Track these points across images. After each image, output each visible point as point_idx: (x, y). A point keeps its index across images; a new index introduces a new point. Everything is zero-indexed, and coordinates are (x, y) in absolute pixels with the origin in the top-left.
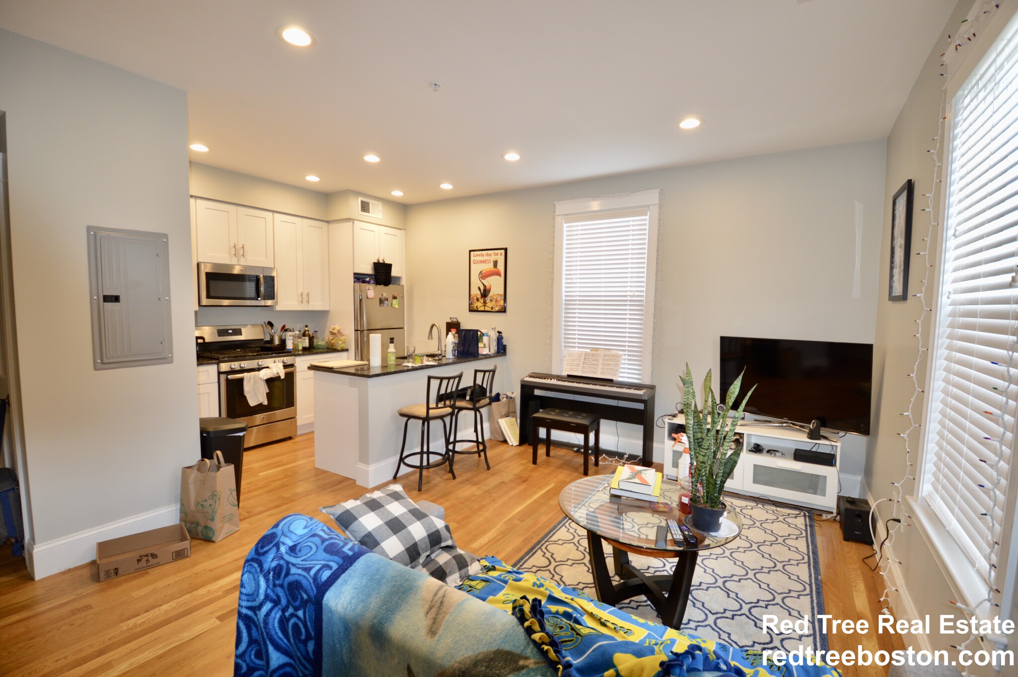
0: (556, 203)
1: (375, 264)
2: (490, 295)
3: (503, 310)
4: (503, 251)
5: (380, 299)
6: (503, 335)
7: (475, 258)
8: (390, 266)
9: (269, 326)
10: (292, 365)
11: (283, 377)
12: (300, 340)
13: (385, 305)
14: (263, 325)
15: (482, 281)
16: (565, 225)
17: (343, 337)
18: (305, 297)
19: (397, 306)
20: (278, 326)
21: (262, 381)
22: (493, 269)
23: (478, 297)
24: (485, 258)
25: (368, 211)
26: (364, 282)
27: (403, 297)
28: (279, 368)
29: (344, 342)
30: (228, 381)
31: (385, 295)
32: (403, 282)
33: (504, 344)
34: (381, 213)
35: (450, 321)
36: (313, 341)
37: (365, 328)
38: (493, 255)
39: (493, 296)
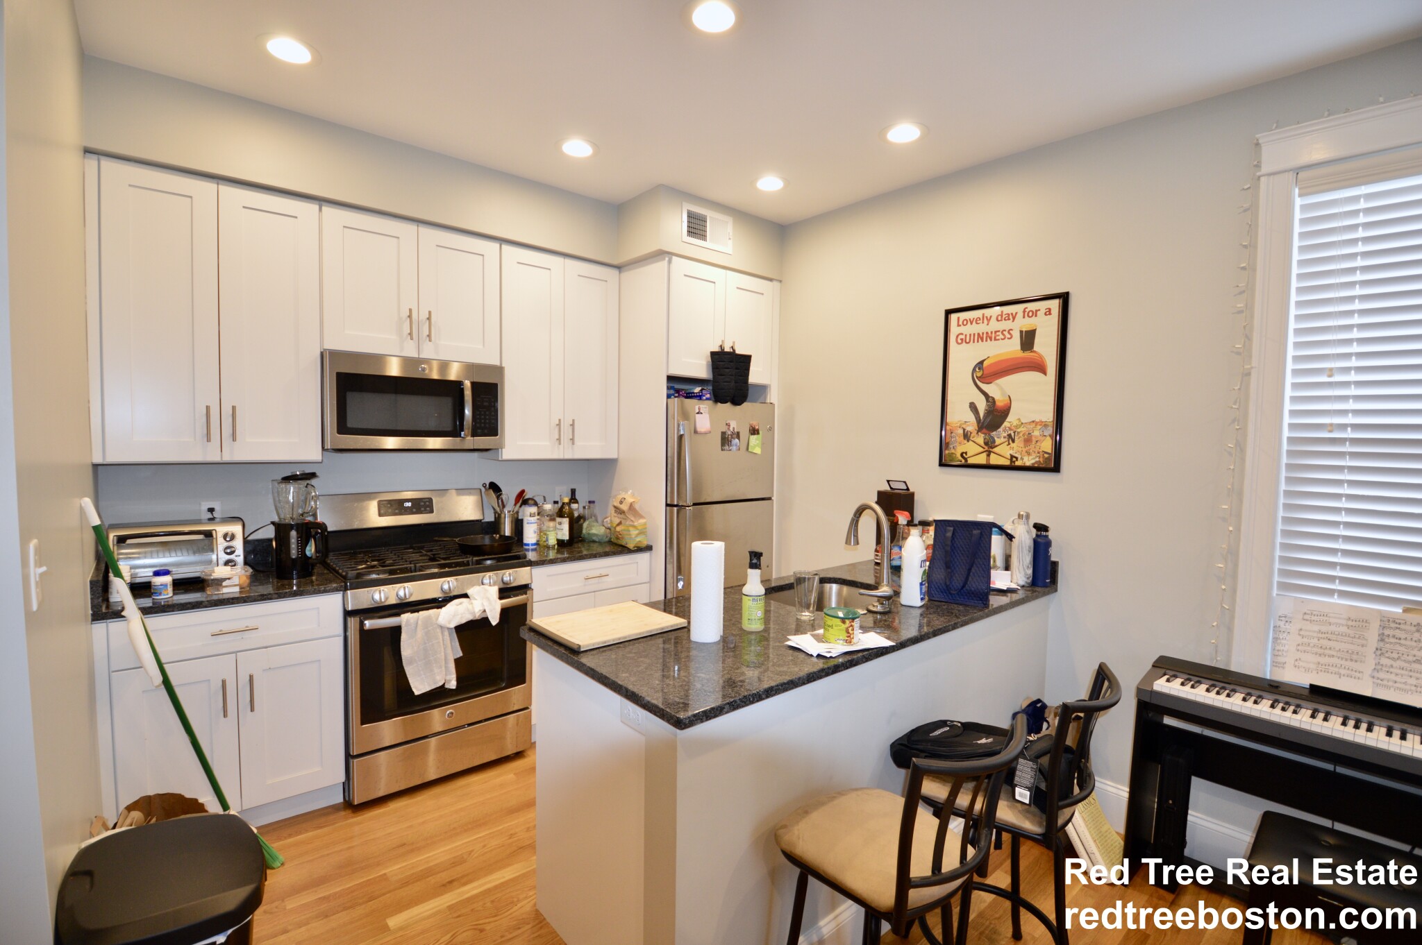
0: (1263, 138)
1: (713, 354)
2: (1006, 424)
3: (1053, 465)
4: (1055, 305)
5: (723, 434)
6: (1051, 535)
7: (963, 329)
8: (746, 360)
9: (491, 491)
10: (525, 588)
11: (494, 621)
12: (552, 524)
13: (734, 448)
14: (481, 490)
15: (984, 386)
16: (1298, 202)
17: (642, 521)
18: (565, 430)
19: (758, 450)
20: (509, 493)
21: (446, 633)
22: (1021, 354)
23: (969, 429)
24: (994, 326)
25: (703, 236)
26: (689, 396)
27: (771, 429)
28: (488, 599)
29: (642, 532)
30: (365, 635)
31: (733, 424)
32: (773, 396)
33: (1053, 559)
34: (730, 242)
35: (886, 488)
36: (581, 527)
37: (689, 502)
38: (1020, 315)
39: (1017, 427)
